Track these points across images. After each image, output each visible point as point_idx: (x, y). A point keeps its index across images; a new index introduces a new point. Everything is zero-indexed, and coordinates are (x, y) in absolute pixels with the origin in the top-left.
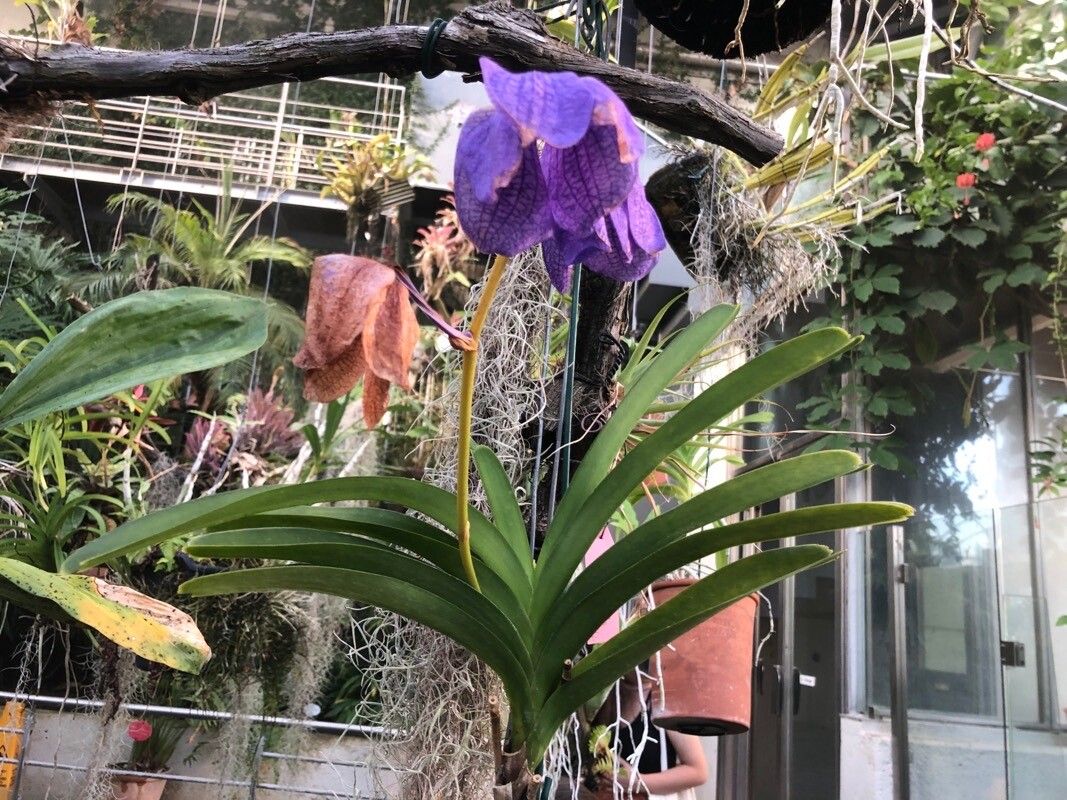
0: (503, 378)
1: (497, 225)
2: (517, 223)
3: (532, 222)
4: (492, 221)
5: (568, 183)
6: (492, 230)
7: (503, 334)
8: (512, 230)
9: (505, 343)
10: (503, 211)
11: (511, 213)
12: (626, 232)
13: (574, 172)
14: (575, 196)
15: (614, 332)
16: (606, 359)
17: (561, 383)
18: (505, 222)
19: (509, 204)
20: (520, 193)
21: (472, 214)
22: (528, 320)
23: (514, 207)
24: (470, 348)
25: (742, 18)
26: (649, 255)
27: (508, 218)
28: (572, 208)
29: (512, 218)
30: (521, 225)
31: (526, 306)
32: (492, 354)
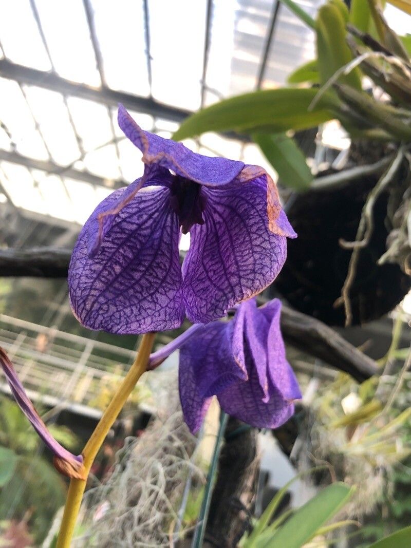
0: (137, 528)
1: (110, 295)
2: (136, 297)
3: (155, 302)
4: (105, 291)
5: (204, 267)
6: (102, 299)
7: (146, 484)
8: (128, 304)
9: (145, 493)
10: (121, 284)
11: (132, 287)
12: (264, 368)
13: (213, 256)
14: (210, 279)
15: (244, 498)
16: (234, 524)
17: (190, 542)
18: (121, 294)
19: (133, 278)
20: (147, 270)
21: (84, 279)
22: (170, 474)
23: (137, 282)
24: (76, 475)
25: (348, 282)
26: (286, 402)
27: (127, 290)
28: (205, 290)
29: (131, 292)
30: (140, 301)
31: (171, 463)
32: (133, 503)
